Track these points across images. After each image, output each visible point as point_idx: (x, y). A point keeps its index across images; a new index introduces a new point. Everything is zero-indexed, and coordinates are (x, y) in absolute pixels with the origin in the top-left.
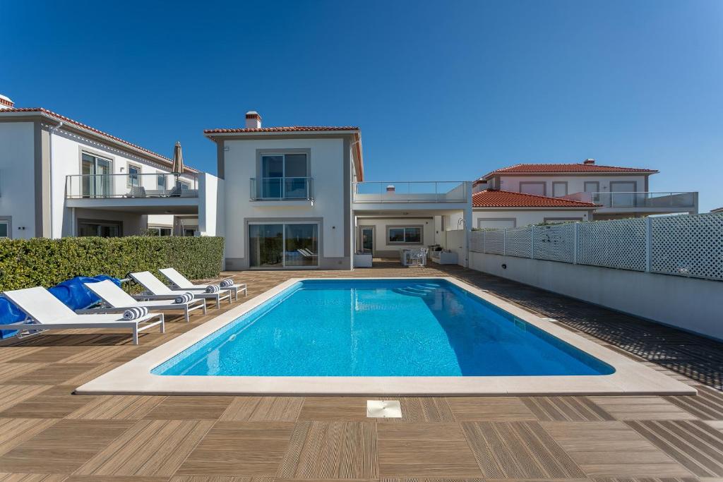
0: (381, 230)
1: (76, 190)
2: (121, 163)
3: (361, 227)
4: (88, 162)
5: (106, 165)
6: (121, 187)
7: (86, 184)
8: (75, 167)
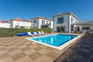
0: (81, 27)
1: (41, 24)
2: (46, 21)
3: (77, 27)
4: (43, 21)
5: (44, 21)
6: (46, 23)
7: (42, 23)
8: (41, 22)
